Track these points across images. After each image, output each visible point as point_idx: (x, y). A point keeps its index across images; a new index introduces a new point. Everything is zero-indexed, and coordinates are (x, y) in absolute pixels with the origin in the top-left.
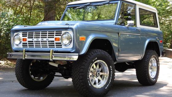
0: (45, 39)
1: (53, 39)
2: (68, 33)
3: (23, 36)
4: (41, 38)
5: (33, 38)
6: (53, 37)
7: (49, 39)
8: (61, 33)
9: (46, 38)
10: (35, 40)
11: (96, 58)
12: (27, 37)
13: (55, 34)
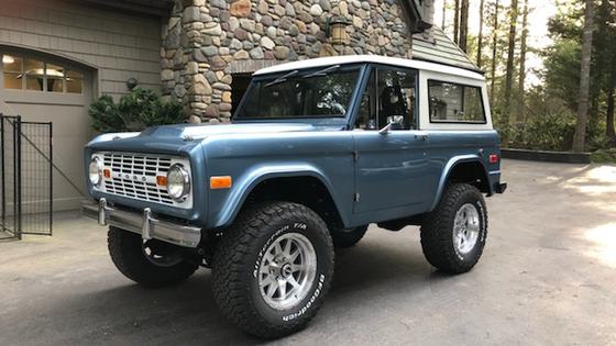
0: (139, 177)
1: (153, 179)
2: (182, 166)
3: (106, 164)
4: (135, 172)
5: (119, 170)
6: (154, 174)
7: (147, 177)
8: (169, 165)
9: (142, 173)
10: (124, 175)
11: (305, 226)
12: (110, 168)
13: (158, 166)
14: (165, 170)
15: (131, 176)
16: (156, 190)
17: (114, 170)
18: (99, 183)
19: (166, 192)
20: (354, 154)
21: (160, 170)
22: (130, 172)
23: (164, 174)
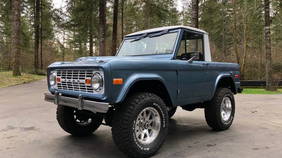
14: (90, 76)
15: (72, 80)
16: (85, 86)
17: (62, 78)
18: (54, 85)
19: (90, 87)
20: (177, 71)
21: (87, 76)
22: (71, 78)
23: (90, 78)
